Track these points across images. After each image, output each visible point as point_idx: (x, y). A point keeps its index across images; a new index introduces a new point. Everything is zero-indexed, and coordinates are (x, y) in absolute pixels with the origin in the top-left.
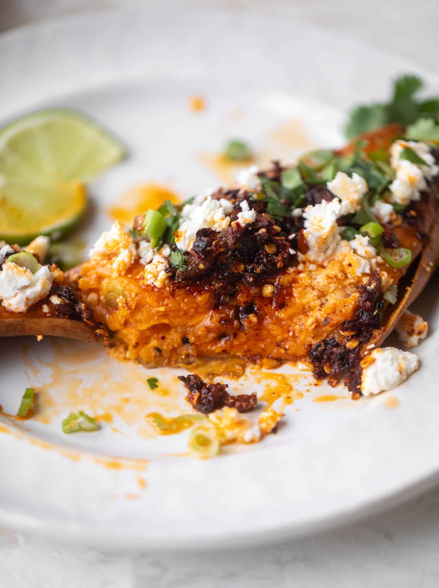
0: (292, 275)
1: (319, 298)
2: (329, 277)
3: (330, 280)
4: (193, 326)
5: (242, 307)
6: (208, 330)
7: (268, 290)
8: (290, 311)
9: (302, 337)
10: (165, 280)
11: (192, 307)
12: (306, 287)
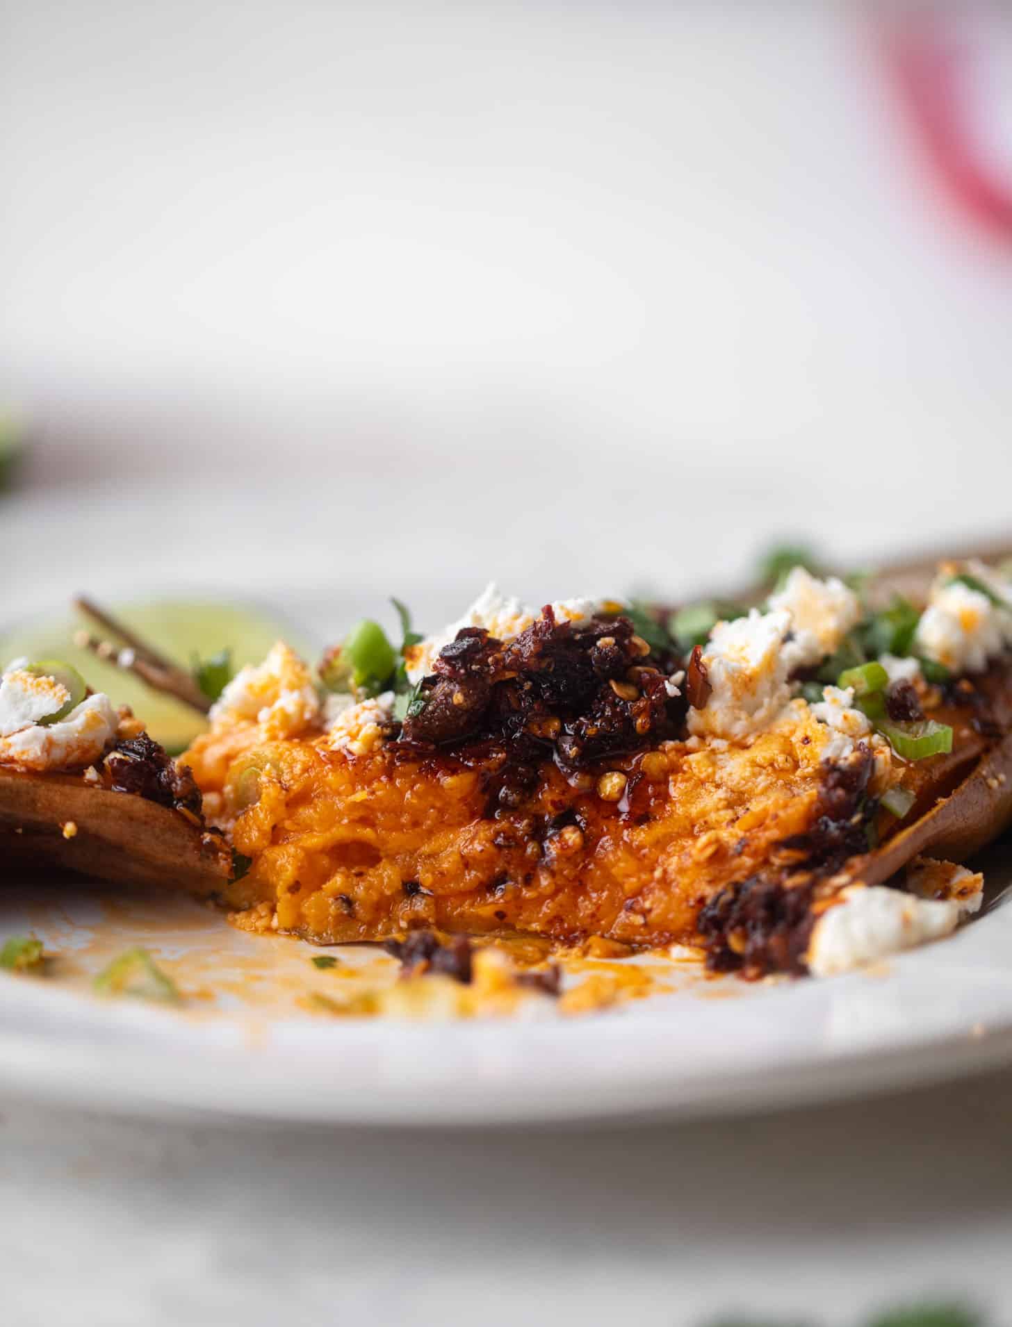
0: (672, 755)
1: (730, 805)
2: (754, 764)
3: (757, 769)
4: (433, 856)
5: (550, 813)
6: (466, 863)
7: (612, 783)
8: (659, 829)
9: (684, 881)
10: (373, 741)
11: (433, 807)
12: (702, 782)
